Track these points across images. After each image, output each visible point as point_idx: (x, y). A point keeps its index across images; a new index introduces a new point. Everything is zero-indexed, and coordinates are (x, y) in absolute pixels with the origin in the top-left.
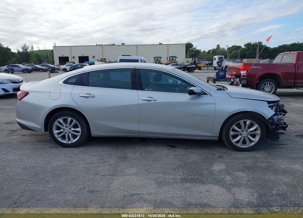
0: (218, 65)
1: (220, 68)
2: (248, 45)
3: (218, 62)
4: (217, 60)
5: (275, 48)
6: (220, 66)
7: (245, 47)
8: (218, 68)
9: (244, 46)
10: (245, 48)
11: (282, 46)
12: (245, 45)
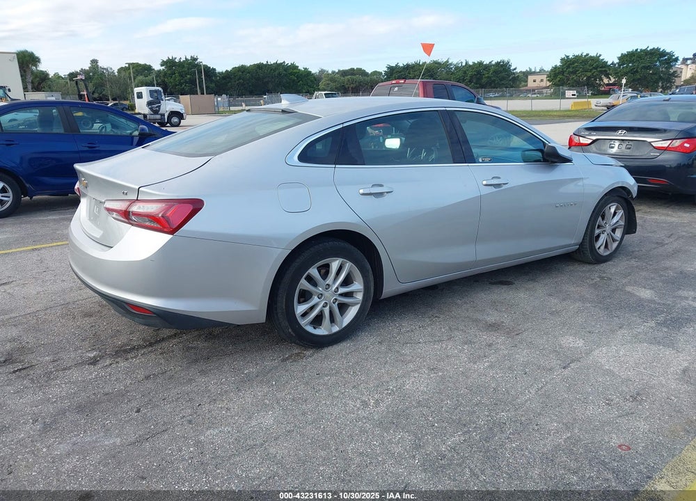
0: (151, 109)
1: (158, 117)
2: (170, 64)
3: (149, 104)
4: (146, 98)
5: (227, 71)
6: (156, 112)
7: (163, 67)
8: (152, 117)
9: (162, 65)
10: (164, 70)
11: (239, 67)
12: (163, 63)
